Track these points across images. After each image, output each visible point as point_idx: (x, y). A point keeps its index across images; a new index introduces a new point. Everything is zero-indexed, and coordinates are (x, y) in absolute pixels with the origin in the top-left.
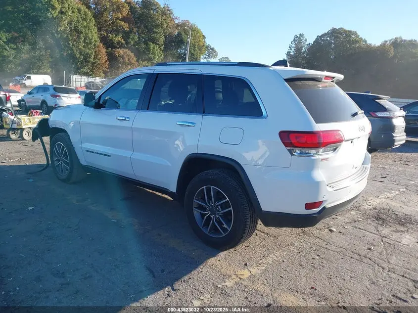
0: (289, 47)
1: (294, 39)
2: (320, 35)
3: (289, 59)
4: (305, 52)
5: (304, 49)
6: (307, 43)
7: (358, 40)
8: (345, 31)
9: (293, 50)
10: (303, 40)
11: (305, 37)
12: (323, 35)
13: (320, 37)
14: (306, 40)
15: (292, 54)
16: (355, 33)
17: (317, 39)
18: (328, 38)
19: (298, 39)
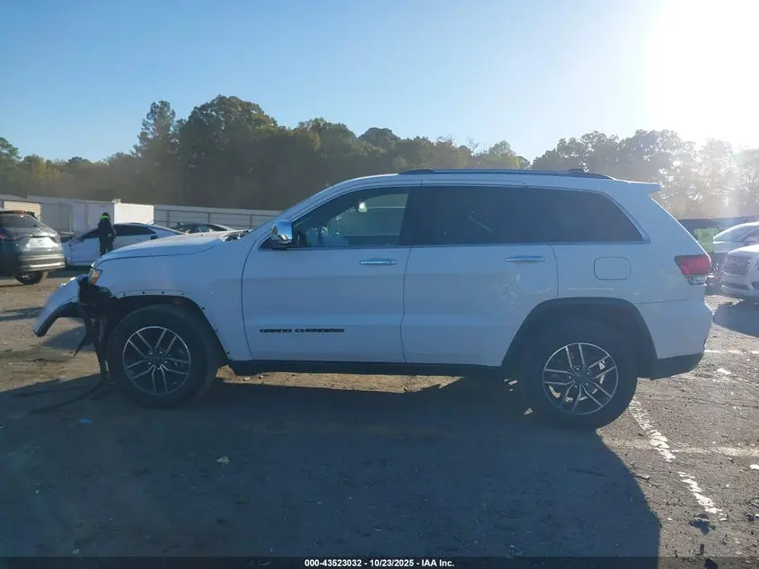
0: (144, 125)
1: (152, 111)
2: (199, 106)
3: (145, 146)
4: (174, 135)
5: (172, 129)
6: (176, 119)
7: (263, 120)
8: (242, 104)
9: (151, 129)
10: (168, 114)
11: (171, 108)
12: (204, 107)
13: (198, 109)
14: (173, 113)
15: (150, 136)
16: (257, 107)
17: (194, 113)
18: (214, 113)
19: (160, 112)
